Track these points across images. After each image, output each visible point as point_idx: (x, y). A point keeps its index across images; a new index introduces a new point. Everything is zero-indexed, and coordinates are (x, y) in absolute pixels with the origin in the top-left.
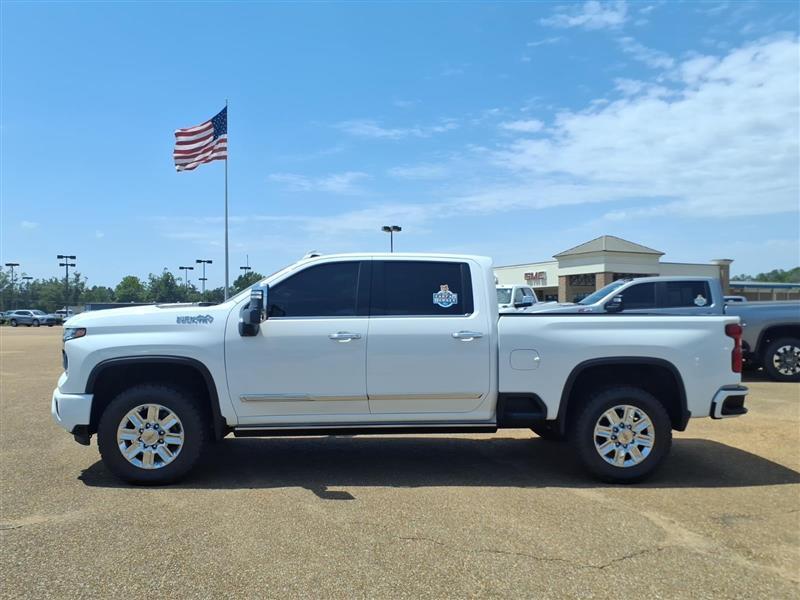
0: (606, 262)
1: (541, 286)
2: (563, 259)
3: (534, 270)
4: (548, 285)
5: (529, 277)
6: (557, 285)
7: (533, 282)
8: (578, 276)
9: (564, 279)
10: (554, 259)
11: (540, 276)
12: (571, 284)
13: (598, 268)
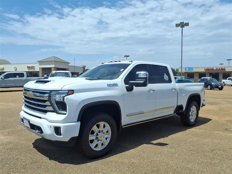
0: (55, 64)
1: (33, 71)
2: (40, 62)
3: (31, 65)
4: (35, 71)
5: (29, 67)
6: (39, 70)
7: (30, 69)
8: (45, 68)
9: (41, 69)
10: (38, 62)
11: (33, 67)
12: (43, 70)
13: (52, 66)
